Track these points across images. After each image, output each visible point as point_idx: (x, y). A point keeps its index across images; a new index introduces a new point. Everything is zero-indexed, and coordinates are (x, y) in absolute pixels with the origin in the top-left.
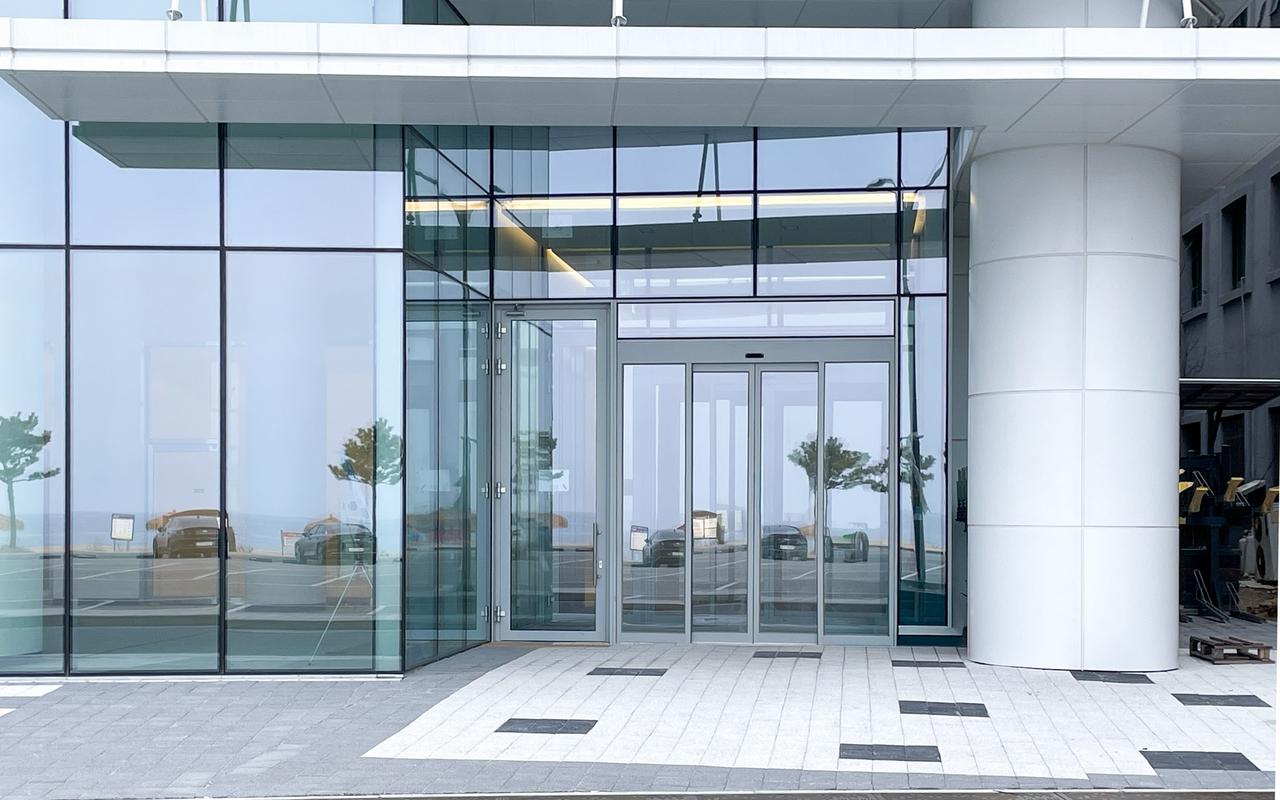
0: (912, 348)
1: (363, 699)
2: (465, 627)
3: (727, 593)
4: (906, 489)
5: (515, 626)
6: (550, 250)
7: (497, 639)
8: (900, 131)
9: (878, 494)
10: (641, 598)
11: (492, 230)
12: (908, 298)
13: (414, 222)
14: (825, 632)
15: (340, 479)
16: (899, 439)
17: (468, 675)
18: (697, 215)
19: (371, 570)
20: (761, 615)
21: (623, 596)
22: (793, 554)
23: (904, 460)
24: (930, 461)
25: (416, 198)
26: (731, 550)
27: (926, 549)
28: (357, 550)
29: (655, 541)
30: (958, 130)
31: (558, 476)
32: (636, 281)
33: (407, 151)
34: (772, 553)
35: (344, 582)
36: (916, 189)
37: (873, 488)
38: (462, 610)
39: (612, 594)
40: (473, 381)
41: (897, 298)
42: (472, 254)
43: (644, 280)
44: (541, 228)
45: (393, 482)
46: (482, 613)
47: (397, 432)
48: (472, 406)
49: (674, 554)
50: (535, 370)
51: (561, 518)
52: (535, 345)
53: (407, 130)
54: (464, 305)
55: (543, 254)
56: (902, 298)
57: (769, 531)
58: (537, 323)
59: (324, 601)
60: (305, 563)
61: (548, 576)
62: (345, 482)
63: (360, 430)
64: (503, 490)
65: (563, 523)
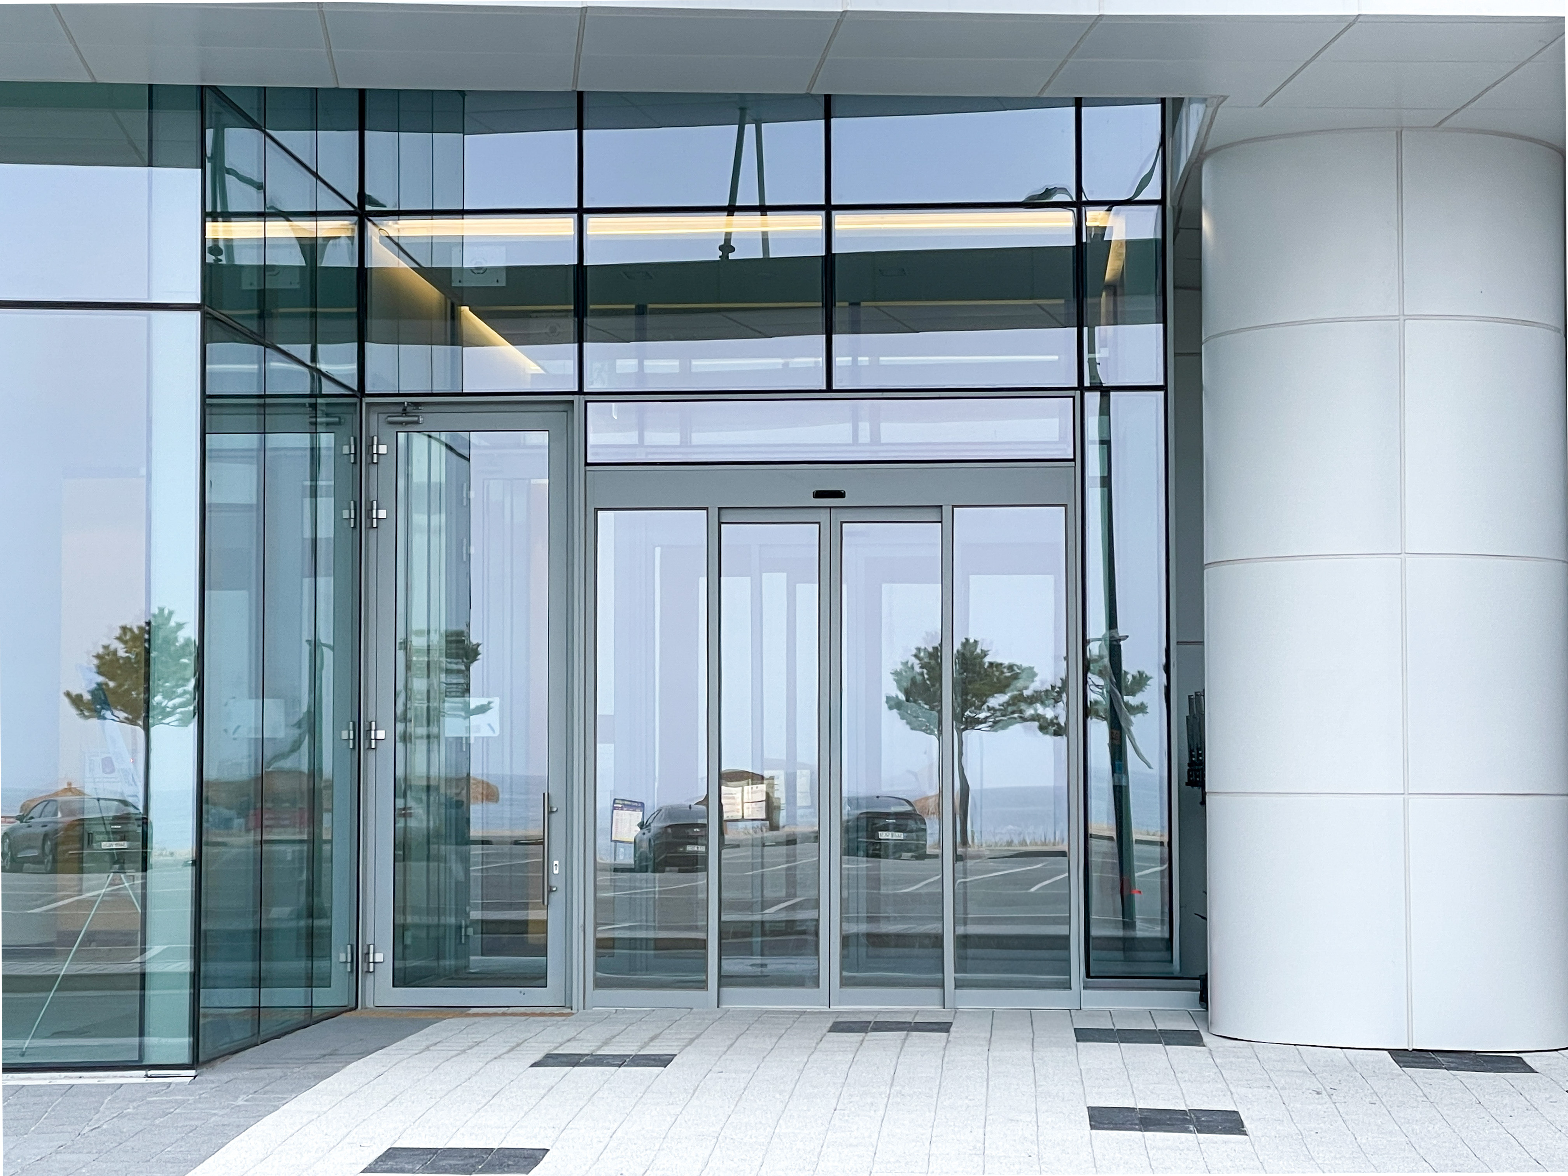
0: (1106, 482)
1: (120, 1116)
2: (310, 981)
3: (783, 916)
4: (1099, 730)
5: (401, 979)
6: (465, 309)
7: (370, 1004)
8: (1078, 104)
9: (1049, 739)
10: (630, 928)
11: (362, 272)
12: (1098, 394)
13: (222, 257)
14: (959, 985)
15: (87, 717)
16: (1085, 642)
17: (312, 1069)
18: (727, 247)
19: (139, 882)
20: (843, 957)
21: (596, 925)
22: (899, 848)
23: (1093, 678)
24: (1141, 681)
25: (227, 216)
26: (791, 841)
27: (1135, 836)
28: (114, 845)
29: (656, 826)
30: (1178, 103)
31: (482, 709)
32: (619, 362)
33: (209, 133)
34: (863, 846)
35: (90, 903)
36: (1111, 204)
37: (1042, 728)
38: (303, 953)
39: (577, 921)
40: (327, 539)
41: (1078, 392)
42: (327, 316)
43: (634, 362)
44: (451, 268)
45: (184, 723)
46: (341, 956)
47: (190, 632)
48: (325, 584)
49: (689, 848)
50: (439, 520)
51: (486, 785)
52: (439, 474)
53: (209, 98)
54: (311, 405)
55: (454, 316)
56: (1087, 394)
57: (858, 807)
58: (443, 437)
59: (53, 939)
60: (20, 870)
61: (463, 888)
62: (94, 722)
63: (124, 629)
64: (381, 734)
65: (490, 794)
